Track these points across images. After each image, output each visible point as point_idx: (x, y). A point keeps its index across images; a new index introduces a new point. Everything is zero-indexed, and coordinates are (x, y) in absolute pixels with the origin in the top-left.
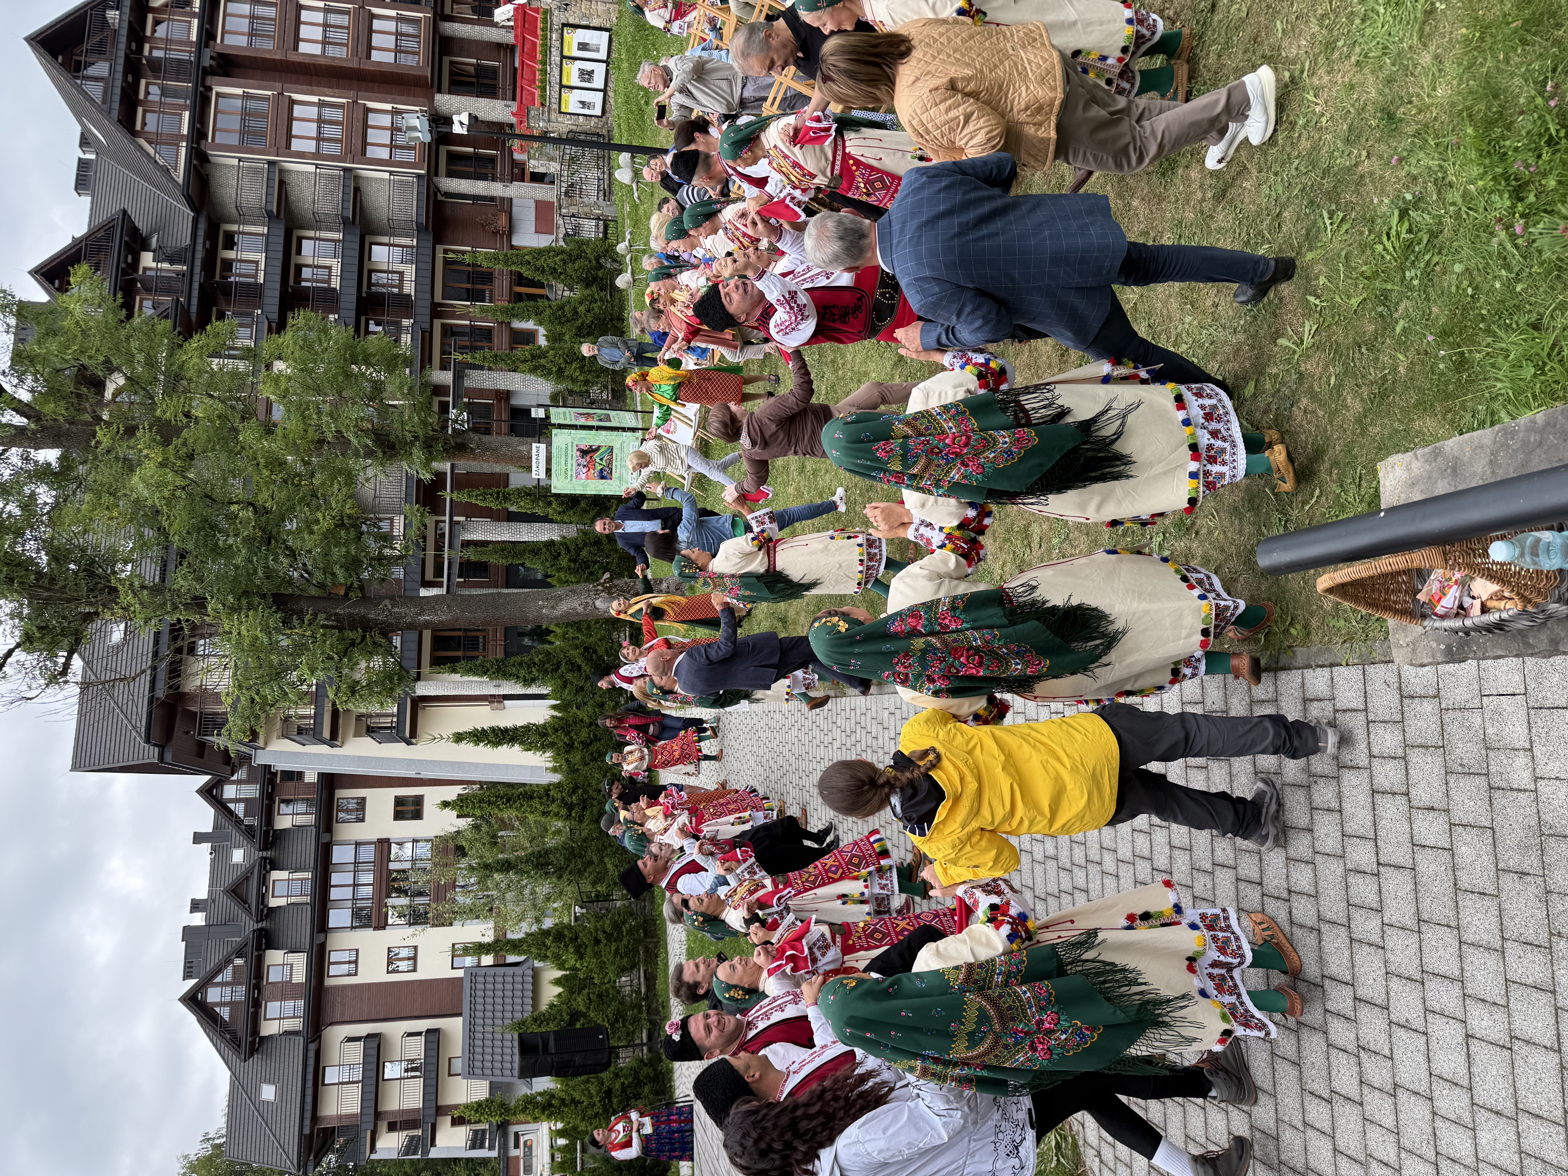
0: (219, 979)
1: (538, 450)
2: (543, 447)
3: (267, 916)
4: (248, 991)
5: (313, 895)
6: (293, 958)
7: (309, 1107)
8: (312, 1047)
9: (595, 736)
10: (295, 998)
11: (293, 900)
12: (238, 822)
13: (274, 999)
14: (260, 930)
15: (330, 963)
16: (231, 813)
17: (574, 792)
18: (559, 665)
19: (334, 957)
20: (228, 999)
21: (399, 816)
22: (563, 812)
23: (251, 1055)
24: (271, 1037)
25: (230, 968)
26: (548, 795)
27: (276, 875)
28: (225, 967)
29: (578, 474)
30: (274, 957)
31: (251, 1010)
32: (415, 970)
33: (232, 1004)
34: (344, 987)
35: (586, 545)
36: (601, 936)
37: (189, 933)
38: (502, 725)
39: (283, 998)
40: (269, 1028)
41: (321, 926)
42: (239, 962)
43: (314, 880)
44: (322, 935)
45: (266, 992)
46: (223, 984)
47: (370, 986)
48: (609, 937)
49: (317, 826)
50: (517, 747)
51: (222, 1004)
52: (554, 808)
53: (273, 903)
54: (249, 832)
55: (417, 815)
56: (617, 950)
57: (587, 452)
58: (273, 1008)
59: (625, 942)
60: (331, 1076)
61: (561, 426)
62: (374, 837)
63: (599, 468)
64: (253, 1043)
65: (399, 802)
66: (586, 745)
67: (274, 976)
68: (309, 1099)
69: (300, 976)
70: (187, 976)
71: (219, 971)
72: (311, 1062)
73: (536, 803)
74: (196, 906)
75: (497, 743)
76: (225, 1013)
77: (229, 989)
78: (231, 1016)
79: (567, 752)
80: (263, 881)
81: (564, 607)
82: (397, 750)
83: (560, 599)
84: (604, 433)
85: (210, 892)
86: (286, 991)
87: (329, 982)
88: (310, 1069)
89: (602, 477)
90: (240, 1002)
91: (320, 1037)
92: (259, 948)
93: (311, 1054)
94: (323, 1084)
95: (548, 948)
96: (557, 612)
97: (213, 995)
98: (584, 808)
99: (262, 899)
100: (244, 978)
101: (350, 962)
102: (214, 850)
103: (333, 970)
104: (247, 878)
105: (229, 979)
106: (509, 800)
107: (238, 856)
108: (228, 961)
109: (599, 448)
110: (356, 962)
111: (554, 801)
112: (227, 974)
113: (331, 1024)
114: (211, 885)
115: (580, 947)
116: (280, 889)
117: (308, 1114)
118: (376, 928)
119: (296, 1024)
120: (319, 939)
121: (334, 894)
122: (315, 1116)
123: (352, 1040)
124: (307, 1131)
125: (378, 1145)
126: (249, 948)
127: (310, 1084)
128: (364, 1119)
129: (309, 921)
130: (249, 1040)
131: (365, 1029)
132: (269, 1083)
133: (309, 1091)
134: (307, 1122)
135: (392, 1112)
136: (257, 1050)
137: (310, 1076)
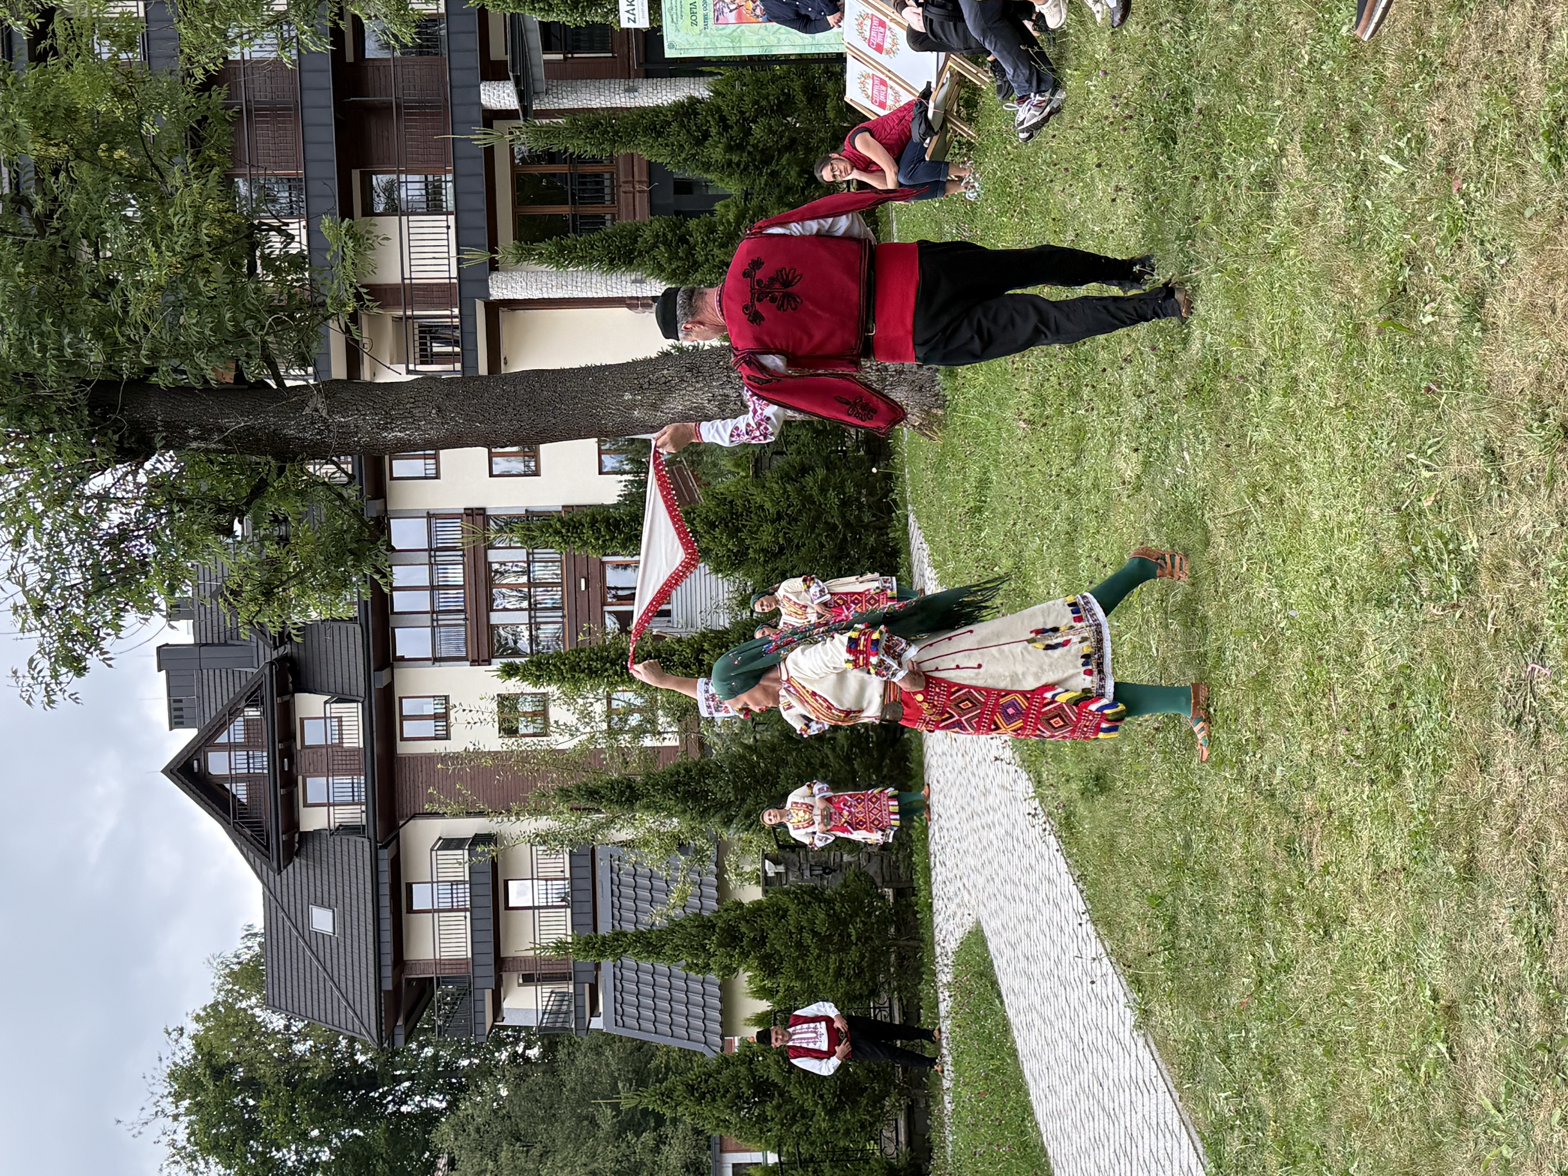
0: (223, 739)
3: (291, 637)
4: (273, 760)
5: (363, 604)
6: (338, 709)
7: (388, 948)
8: (385, 855)
10: (349, 773)
13: (316, 774)
14: (282, 660)
15: (403, 718)
19: (408, 707)
20: (242, 770)
23: (289, 860)
24: (318, 832)
25: (239, 722)
28: (231, 720)
30: (310, 705)
31: (281, 792)
32: (545, 734)
33: (248, 778)
34: (431, 758)
37: (168, 656)
39: (330, 772)
40: (314, 820)
41: (383, 654)
42: (252, 713)
44: (386, 671)
45: (303, 761)
46: (230, 747)
47: (473, 756)
49: (359, 485)
51: (234, 778)
55: (533, 471)
58: (316, 787)
60: (421, 897)
62: (459, 505)
64: (289, 844)
67: (314, 735)
68: (387, 936)
69: (354, 736)
70: (175, 721)
71: (221, 726)
72: (385, 878)
74: (175, 609)
76: (241, 791)
77: (241, 754)
78: (249, 797)
86: (333, 760)
87: (404, 749)
88: (385, 890)
90: (262, 778)
91: (397, 837)
92: (282, 691)
93: (385, 866)
94: (410, 910)
97: (218, 764)
100: (265, 739)
101: (436, 717)
103: (410, 729)
105: (240, 738)
108: (233, 712)
110: (445, 716)
112: (236, 732)
113: (414, 816)
117: (388, 959)
118: (475, 662)
119: (354, 814)
120: (381, 679)
121: (401, 602)
122: (400, 961)
123: (450, 844)
124: (388, 985)
125: (506, 1005)
126: (266, 692)
127: (386, 913)
128: (479, 971)
129: (360, 650)
130: (283, 838)
131: (468, 827)
132: (322, 905)
133: (387, 925)
134: (388, 972)
135: (525, 960)
136: (298, 854)
137: (386, 901)
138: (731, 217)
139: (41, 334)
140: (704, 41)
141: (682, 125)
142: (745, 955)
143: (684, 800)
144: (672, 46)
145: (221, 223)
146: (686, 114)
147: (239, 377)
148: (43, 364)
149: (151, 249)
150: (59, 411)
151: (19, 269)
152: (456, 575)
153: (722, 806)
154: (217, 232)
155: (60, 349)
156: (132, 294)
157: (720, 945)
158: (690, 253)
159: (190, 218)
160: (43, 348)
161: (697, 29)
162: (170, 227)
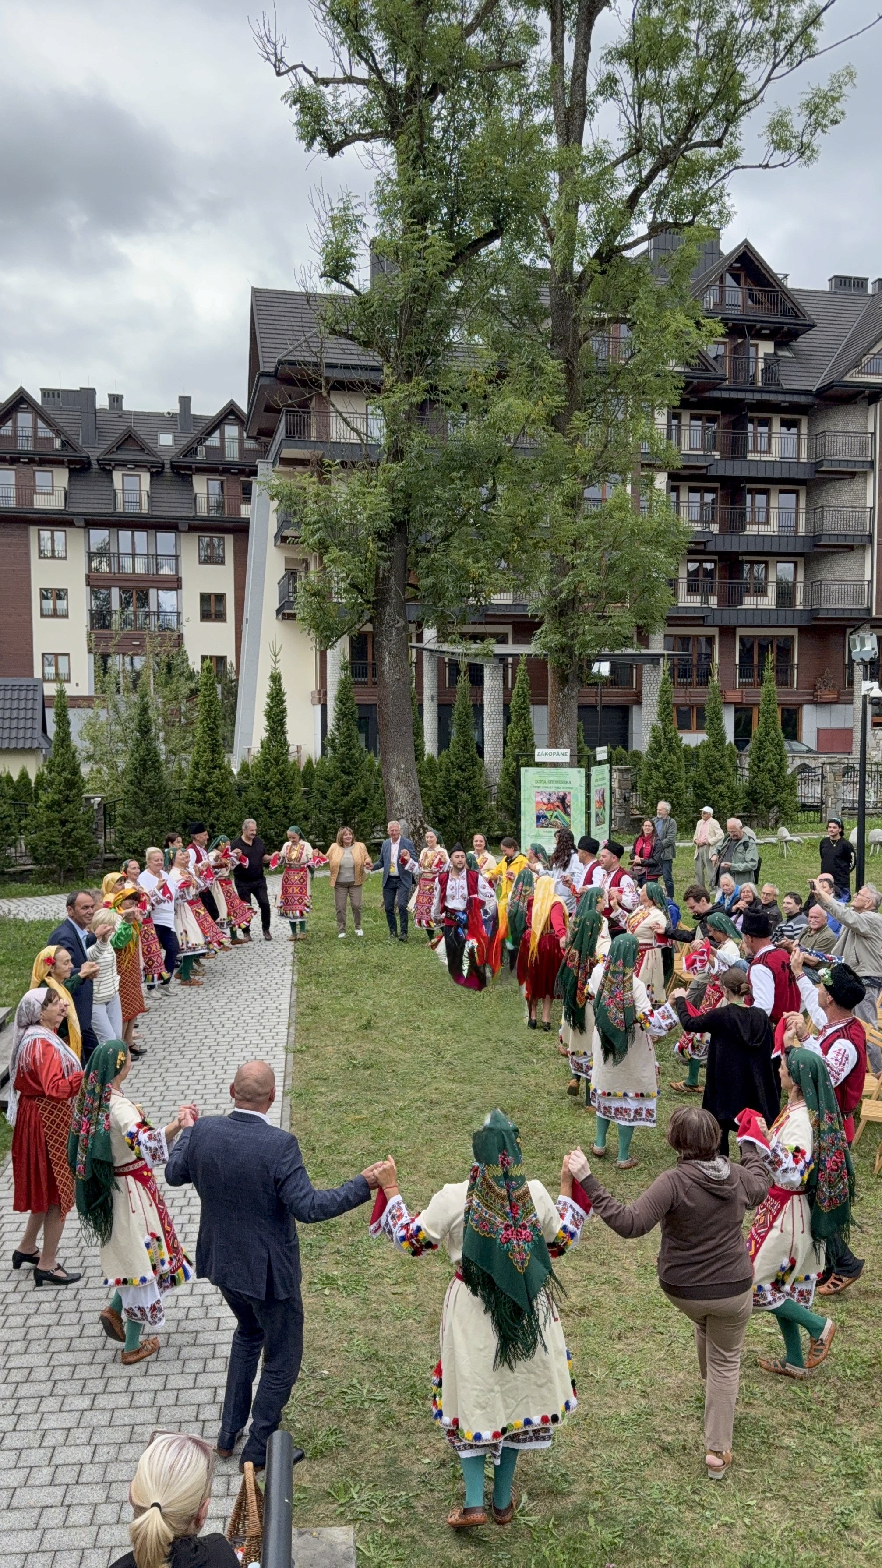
0: (40, 424)
1: (563, 755)
2: (567, 759)
3: (104, 469)
4: (28, 453)
5: (124, 515)
6: (60, 496)
9: (275, 813)
10: (18, 497)
11: (120, 496)
12: (200, 441)
13: (17, 478)
14: (89, 464)
15: (52, 531)
16: (210, 433)
17: (217, 794)
18: (349, 774)
19: (59, 535)
20: (20, 433)
21: (205, 598)
22: (198, 784)
25: (52, 435)
26: (215, 768)
27: (145, 478)
28: (53, 430)
29: (541, 793)
30: (61, 477)
31: (8, 456)
32: (42, 616)
33: (15, 436)
34: (27, 546)
35: (474, 797)
36: (69, 826)
37: (90, 393)
38: (287, 720)
39: (18, 487)
41: (92, 523)
42: (58, 444)
43: (140, 516)
44: (82, 524)
45: (26, 470)
46: (35, 428)
47: (28, 571)
48: (68, 834)
49: (195, 518)
50: (265, 735)
51: (15, 427)
52: (202, 774)
53: (117, 476)
54: (191, 451)
55: (206, 616)
56: (55, 844)
57: (563, 802)
58: (9, 476)
59: (62, 851)
61: (588, 777)
62: (183, 574)
63: (548, 814)
65: (220, 598)
66: (266, 804)
67: (42, 477)
69: (41, 502)
70: (46, 393)
71: (49, 424)
73: (207, 756)
74: (116, 400)
75: (269, 715)
77: (30, 434)
79: (259, 784)
80: (139, 465)
81: (399, 789)
82: (271, 600)
83: (407, 785)
84: (583, 819)
85: (129, 413)
86: (26, 489)
87: (33, 530)
89: (538, 818)
90: (16, 445)
92: (70, 462)
95: (59, 773)
96: (393, 782)
97: (24, 419)
98: (200, 804)
99: (122, 464)
100: (40, 449)
101: (53, 551)
102: (173, 416)
103: (46, 534)
104: (143, 450)
105: (40, 434)
106: (211, 729)
107: (166, 440)
108: (58, 433)
109: (568, 814)
110: (53, 557)
111: (209, 774)
112: (44, 432)
114: (137, 414)
115: (59, 805)
116: (131, 482)
118: (88, 577)
120: (78, 521)
121: (125, 535)
126: (71, 453)
129: (98, 511)
161: (534, 782)
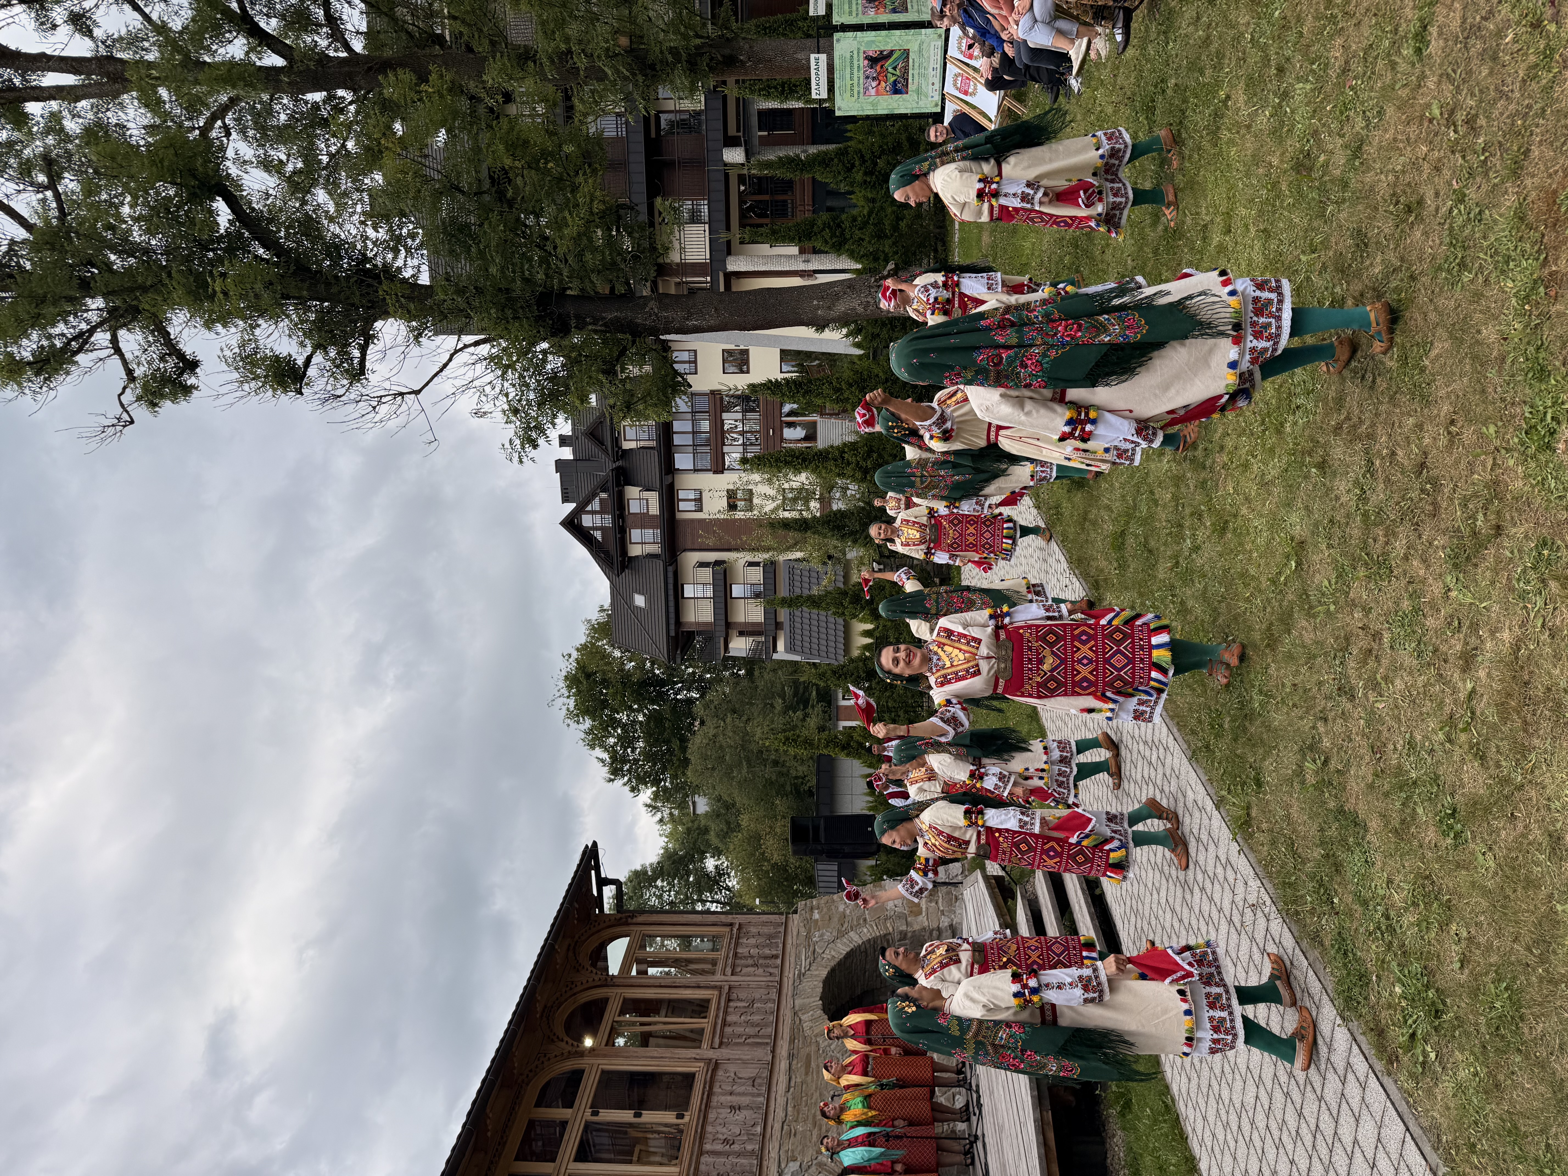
0: (589, 508)
1: (818, 63)
2: (823, 57)
3: (622, 457)
4: (615, 519)
5: (658, 440)
6: (646, 494)
7: (672, 615)
8: (670, 569)
10: (652, 527)
11: (642, 444)
13: (636, 527)
14: (618, 468)
15: (679, 500)
19: (682, 495)
20: (599, 525)
23: (623, 570)
24: (637, 557)
25: (597, 500)
28: (593, 499)
30: (632, 492)
31: (618, 536)
32: (751, 510)
33: (601, 529)
34: (692, 521)
37: (560, 465)
39: (642, 527)
40: (635, 551)
41: (669, 468)
42: (604, 495)
43: (658, 427)
44: (670, 476)
45: (629, 521)
46: (593, 512)
47: (714, 521)
51: (594, 528)
53: (627, 445)
55: (745, 367)
58: (636, 534)
60: (689, 591)
61: (845, 28)
62: (708, 389)
64: (623, 562)
65: (725, 353)
67: (634, 507)
68: (672, 609)
69: (654, 509)
70: (566, 499)
71: (588, 501)
72: (671, 581)
74: (564, 441)
76: (598, 535)
77: (598, 516)
78: (603, 538)
80: (615, 426)
84: (897, 32)
85: (574, 431)
86: (644, 520)
87: (680, 516)
88: (671, 587)
90: (609, 528)
91: (676, 560)
92: (618, 484)
93: (670, 575)
94: (683, 597)
97: (587, 521)
99: (616, 442)
100: (610, 509)
101: (695, 500)
103: (682, 506)
104: (601, 422)
105: (598, 508)
107: (592, 401)
108: (594, 495)
110: (700, 500)
112: (596, 505)
113: (685, 550)
114: (574, 427)
116: (630, 434)
117: (672, 621)
118: (716, 472)
119: (655, 549)
120: (668, 479)
121: (677, 440)
122: (678, 623)
123: (703, 565)
124: (672, 633)
125: (731, 646)
126: (610, 484)
127: (671, 598)
128: (718, 628)
129: (657, 464)
130: (620, 559)
131: (712, 556)
132: (639, 593)
133: (672, 604)
134: (672, 627)
135: (740, 624)
136: (627, 567)
137: (671, 592)
138: (865, 212)
139: (513, 264)
140: (857, 105)
141: (840, 160)
142: (863, 609)
143: (833, 530)
144: (839, 109)
145: (604, 202)
146: (842, 154)
147: (612, 289)
148: (514, 280)
149: (568, 217)
150: (522, 307)
151: (501, 227)
152: (705, 426)
153: (852, 533)
154: (602, 207)
155: (523, 272)
156: (558, 241)
157: (850, 603)
158: (842, 234)
159: (588, 199)
160: (514, 272)
161: (853, 99)
162: (578, 205)
